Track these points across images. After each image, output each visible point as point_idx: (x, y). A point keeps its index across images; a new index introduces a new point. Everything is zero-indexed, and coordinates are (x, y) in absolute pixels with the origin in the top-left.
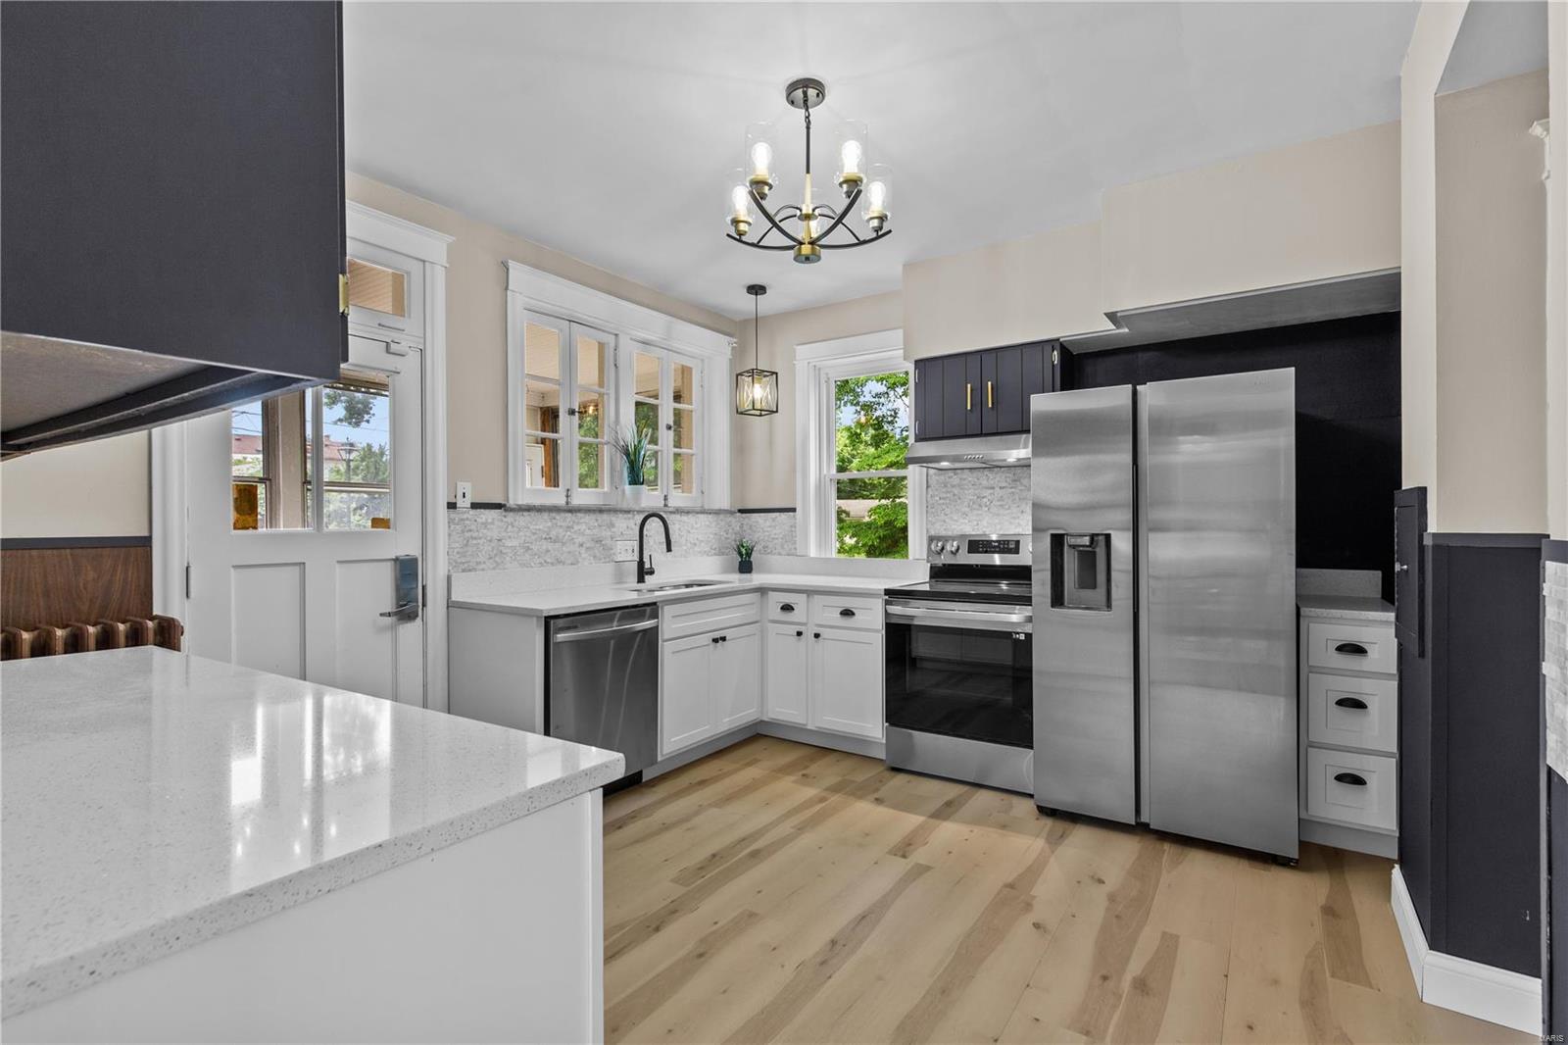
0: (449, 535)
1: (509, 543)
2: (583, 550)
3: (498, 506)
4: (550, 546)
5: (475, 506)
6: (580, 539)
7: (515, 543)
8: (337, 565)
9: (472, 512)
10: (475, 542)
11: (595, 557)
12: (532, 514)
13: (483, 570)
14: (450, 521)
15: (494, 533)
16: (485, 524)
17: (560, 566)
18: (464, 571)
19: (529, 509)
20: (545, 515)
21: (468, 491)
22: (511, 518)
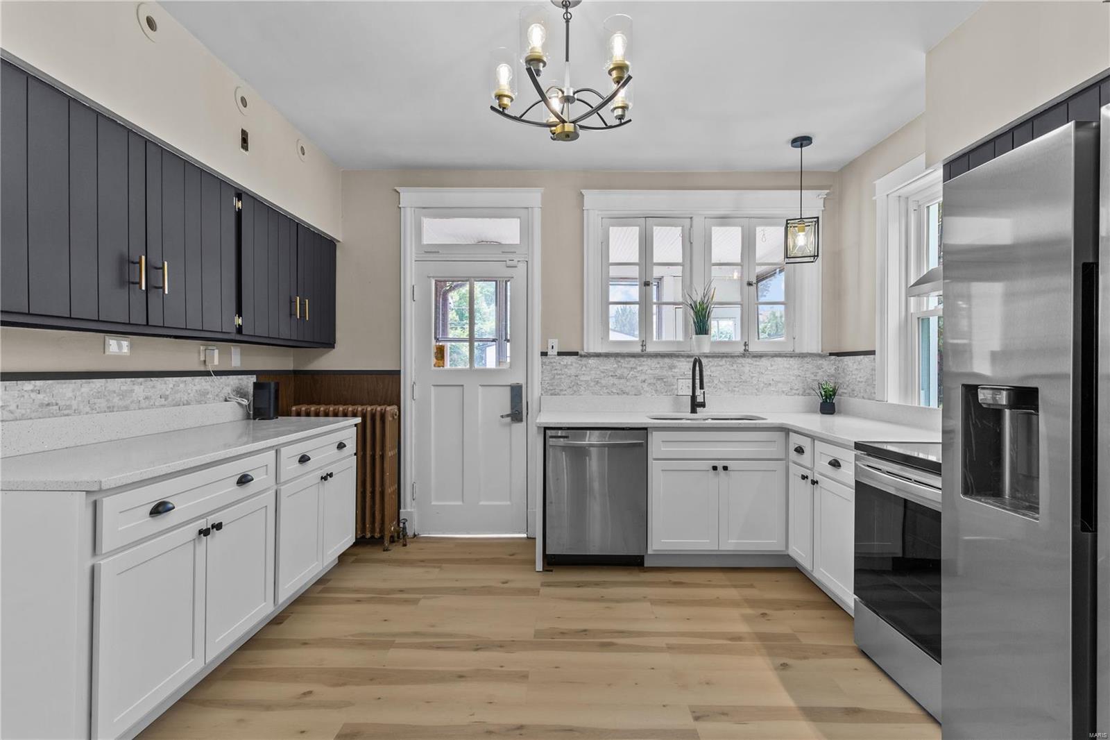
0: (542, 372)
1: (583, 378)
2: (645, 385)
3: (576, 354)
4: (616, 381)
5: (560, 354)
6: (643, 377)
7: (588, 378)
8: (480, 387)
9: (558, 358)
10: (559, 377)
11: (656, 391)
12: (601, 359)
13: (565, 395)
14: (543, 364)
15: (572, 371)
16: (566, 366)
17: (625, 396)
18: (551, 395)
19: (598, 355)
20: (612, 359)
21: (555, 345)
22: (584, 361)
